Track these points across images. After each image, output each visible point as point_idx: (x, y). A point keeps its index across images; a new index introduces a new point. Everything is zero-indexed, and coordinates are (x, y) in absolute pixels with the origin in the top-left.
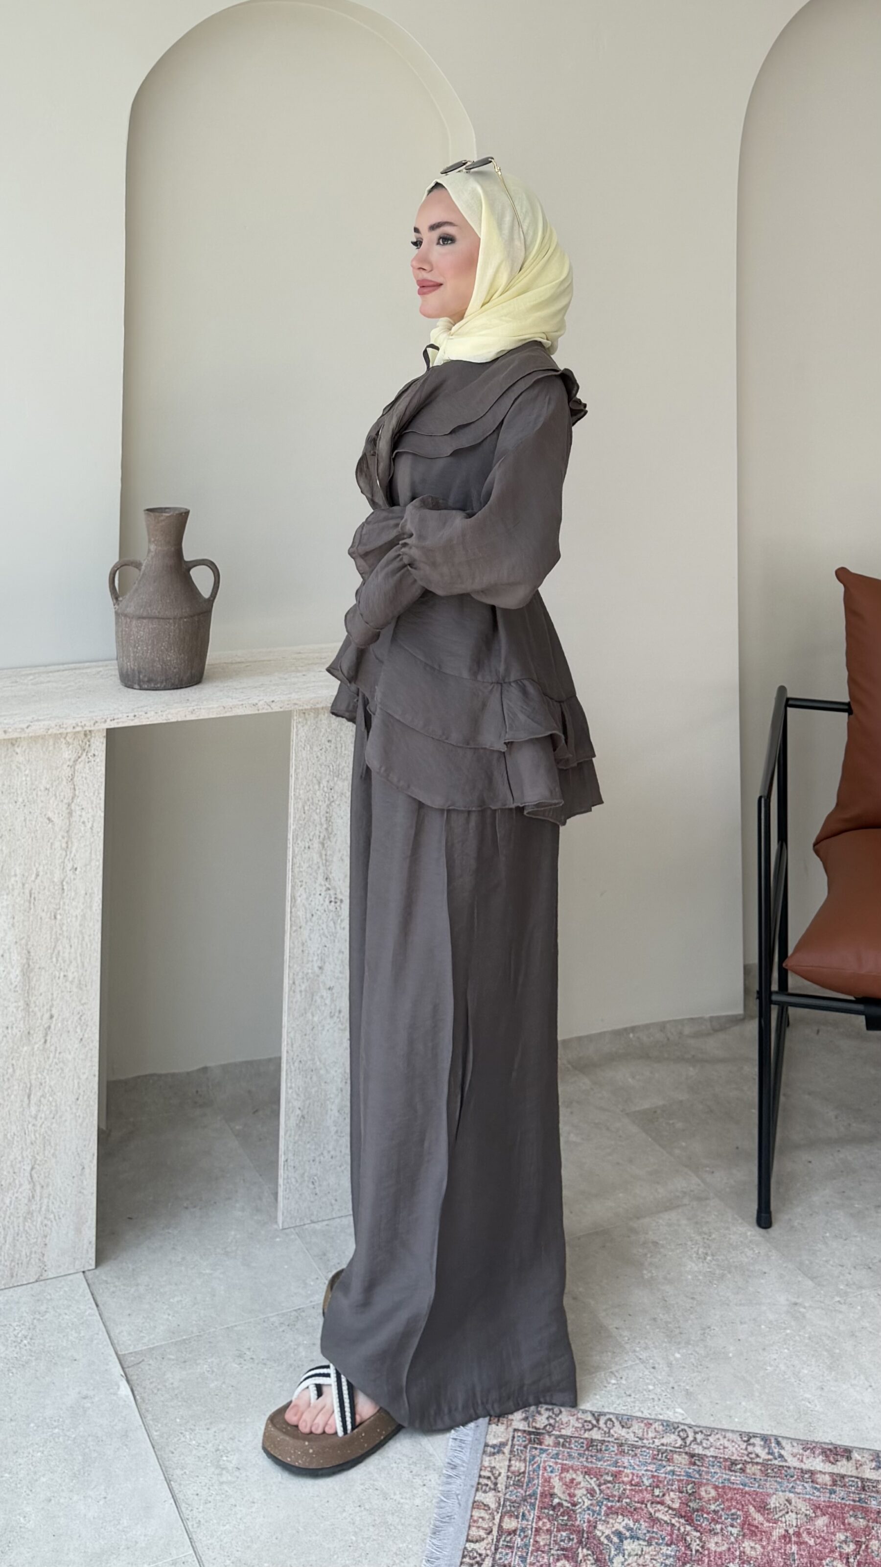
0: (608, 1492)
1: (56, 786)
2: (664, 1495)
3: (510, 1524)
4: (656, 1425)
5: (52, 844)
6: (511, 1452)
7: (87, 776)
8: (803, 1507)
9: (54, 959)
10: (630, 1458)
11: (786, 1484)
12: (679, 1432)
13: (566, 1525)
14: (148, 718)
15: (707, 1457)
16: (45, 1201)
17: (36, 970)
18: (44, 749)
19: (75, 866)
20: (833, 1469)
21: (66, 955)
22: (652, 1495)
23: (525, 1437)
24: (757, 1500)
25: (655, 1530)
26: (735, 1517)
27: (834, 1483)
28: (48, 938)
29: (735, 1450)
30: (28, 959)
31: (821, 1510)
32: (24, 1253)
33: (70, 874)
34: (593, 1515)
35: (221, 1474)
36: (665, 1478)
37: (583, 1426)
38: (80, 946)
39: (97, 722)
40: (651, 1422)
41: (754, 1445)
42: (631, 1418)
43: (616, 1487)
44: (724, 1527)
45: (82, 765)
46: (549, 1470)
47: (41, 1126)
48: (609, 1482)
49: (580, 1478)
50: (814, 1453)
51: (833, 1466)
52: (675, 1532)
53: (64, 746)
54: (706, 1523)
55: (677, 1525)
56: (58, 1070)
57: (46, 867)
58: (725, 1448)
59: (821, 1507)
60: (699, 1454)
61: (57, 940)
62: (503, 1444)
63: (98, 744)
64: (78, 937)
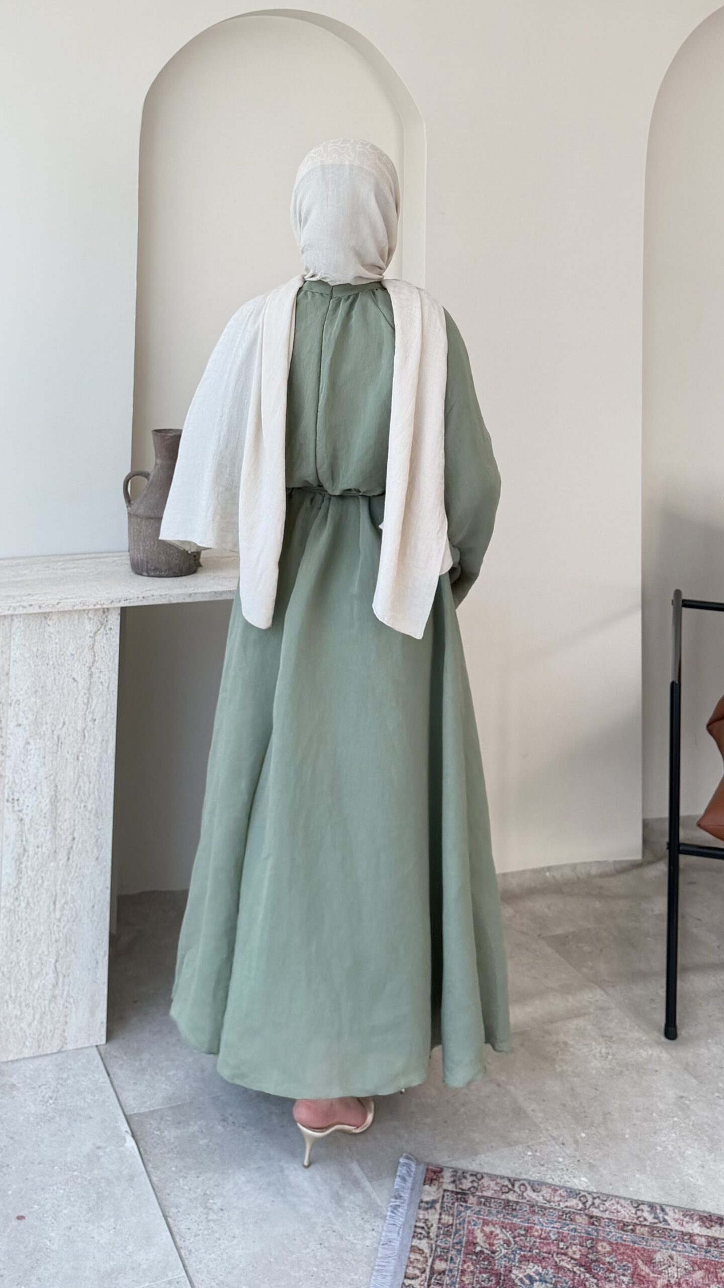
0: (521, 1243)
1: (80, 653)
2: (567, 1248)
3: (440, 1265)
4: (561, 1192)
5: (76, 699)
6: (442, 1207)
7: (106, 646)
8: (683, 1263)
9: (77, 792)
10: (540, 1217)
11: (669, 1243)
12: (580, 1197)
13: (487, 1268)
14: (154, 599)
15: (604, 1219)
16: (66, 988)
17: (62, 800)
18: (71, 623)
19: (94, 718)
20: (708, 1232)
21: (86, 790)
22: (558, 1248)
23: (453, 1196)
24: (645, 1255)
25: (560, 1275)
26: (626, 1268)
27: (709, 1244)
28: (72, 775)
29: (627, 1214)
30: (55, 791)
31: (698, 1265)
32: (49, 1029)
33: (90, 724)
34: (509, 1262)
35: (207, 1214)
36: (569, 1234)
37: (501, 1189)
38: (97, 782)
39: (112, 602)
40: (557, 1188)
41: (643, 1211)
42: (542, 1184)
43: (528, 1239)
44: (617, 1275)
45: (101, 635)
46: (473, 1223)
47: (64, 927)
48: (522, 1235)
49: (498, 1231)
50: (693, 1220)
51: (708, 1230)
52: (577, 1278)
53: (86, 621)
54: (602, 1271)
55: (578, 1272)
56: (78, 883)
57: (71, 718)
58: (618, 1212)
59: (698, 1263)
60: (597, 1217)
61: (79, 777)
62: (434, 1202)
63: (113, 619)
64: (96, 776)
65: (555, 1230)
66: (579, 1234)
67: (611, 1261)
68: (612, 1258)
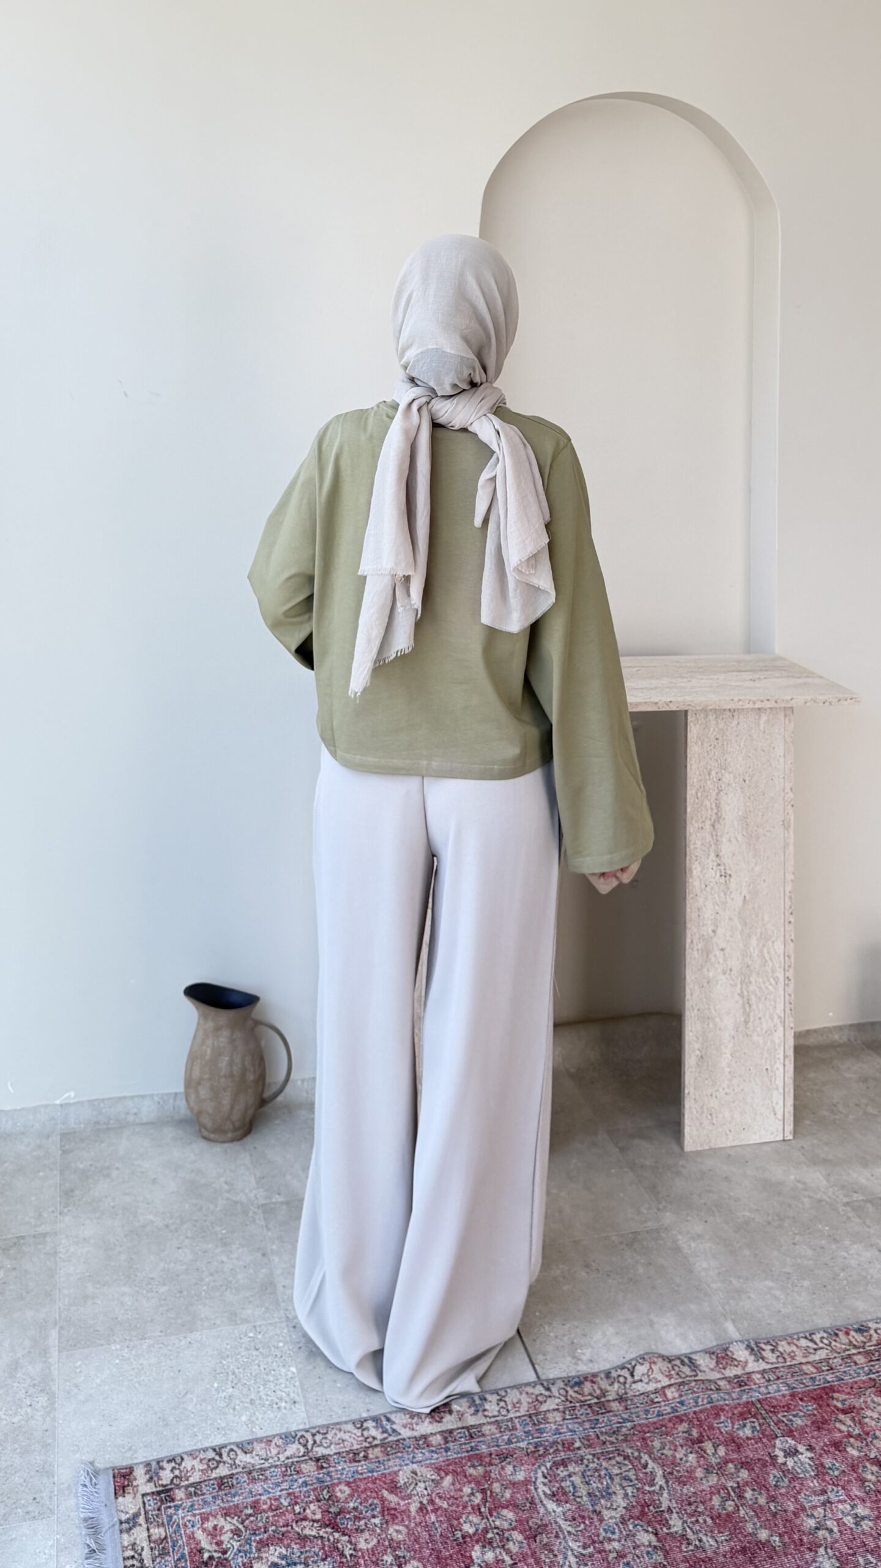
2: (304, 1510)
6: (147, 1520)
11: (406, 1457)
12: (298, 1440)
15: (331, 1456)
25: (307, 1549)
26: (374, 1506)
29: (352, 1439)
34: (246, 1556)
37: (209, 1466)
44: (366, 1521)
46: (190, 1525)
49: (221, 1523)
52: (326, 1543)
55: (326, 1536)
60: (323, 1456)
65: (285, 1492)
66: (312, 1487)
67: (356, 1504)
68: (355, 1501)
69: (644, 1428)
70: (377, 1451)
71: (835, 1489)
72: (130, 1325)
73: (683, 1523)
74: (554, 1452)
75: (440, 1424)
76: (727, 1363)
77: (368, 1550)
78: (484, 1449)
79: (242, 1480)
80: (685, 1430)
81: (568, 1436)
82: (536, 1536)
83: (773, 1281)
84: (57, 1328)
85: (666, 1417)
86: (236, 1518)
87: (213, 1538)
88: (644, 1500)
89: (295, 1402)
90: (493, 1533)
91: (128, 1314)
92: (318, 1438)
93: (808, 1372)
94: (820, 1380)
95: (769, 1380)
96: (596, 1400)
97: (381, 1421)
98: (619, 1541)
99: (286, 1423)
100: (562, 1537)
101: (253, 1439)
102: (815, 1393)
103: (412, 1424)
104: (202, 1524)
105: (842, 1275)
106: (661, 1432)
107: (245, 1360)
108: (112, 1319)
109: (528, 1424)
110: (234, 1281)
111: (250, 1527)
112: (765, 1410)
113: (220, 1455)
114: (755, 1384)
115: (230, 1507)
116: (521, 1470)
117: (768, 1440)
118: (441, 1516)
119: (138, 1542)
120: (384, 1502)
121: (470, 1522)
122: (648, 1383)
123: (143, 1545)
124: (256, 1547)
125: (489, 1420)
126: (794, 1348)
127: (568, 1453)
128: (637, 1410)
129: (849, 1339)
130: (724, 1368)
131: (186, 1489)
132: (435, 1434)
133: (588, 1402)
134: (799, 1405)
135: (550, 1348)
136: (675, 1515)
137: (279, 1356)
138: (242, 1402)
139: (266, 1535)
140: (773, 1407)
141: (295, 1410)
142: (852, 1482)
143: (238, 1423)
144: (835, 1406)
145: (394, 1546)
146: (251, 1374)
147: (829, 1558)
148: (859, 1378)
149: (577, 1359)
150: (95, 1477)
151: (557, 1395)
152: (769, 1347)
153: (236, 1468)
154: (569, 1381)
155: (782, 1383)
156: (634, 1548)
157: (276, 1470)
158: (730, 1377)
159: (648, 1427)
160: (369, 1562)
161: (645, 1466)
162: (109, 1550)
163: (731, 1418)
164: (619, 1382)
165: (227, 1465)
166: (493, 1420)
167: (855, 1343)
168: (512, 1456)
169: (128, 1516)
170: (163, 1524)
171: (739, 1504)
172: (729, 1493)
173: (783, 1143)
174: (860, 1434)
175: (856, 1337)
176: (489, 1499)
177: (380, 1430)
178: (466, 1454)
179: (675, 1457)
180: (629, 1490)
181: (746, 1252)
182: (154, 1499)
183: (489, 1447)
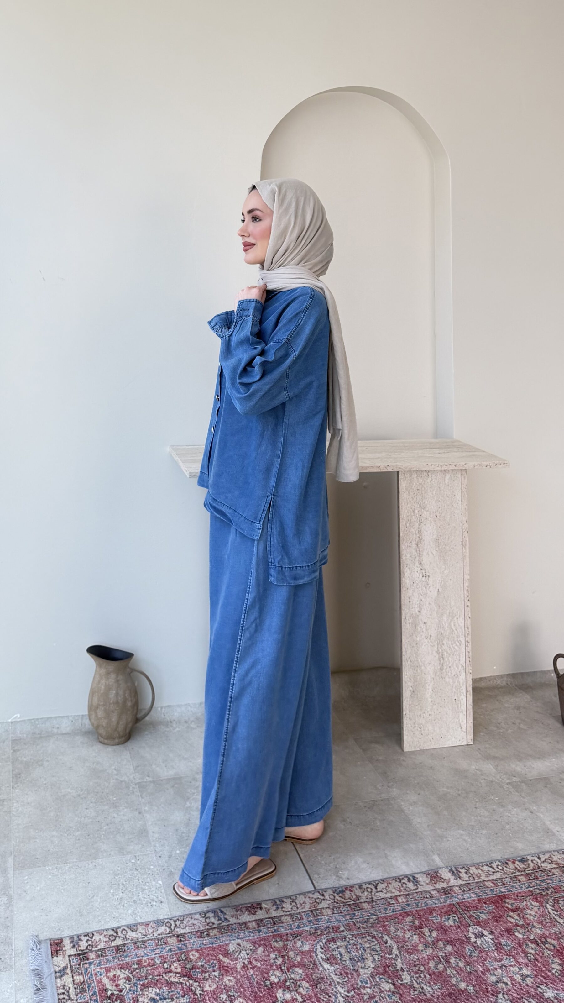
0: (138, 975)
2: (170, 966)
6: (72, 971)
8: (248, 945)
12: (166, 924)
15: (186, 934)
22: (164, 969)
24: (222, 950)
25: (172, 990)
26: (214, 965)
29: (199, 924)
34: (134, 993)
36: (167, 955)
37: (110, 939)
43: (142, 971)
44: (210, 973)
46: (98, 974)
48: (137, 969)
49: (118, 973)
52: (184, 987)
54: (199, 975)
55: (184, 982)
58: (194, 925)
60: (181, 934)
65: (157, 955)
66: (174, 953)
67: (203, 963)
68: (202, 962)
69: (384, 919)
70: (215, 931)
71: (508, 958)
72: (57, 855)
73: (411, 977)
74: (327, 933)
75: (255, 916)
76: (437, 880)
77: (211, 991)
78: (282, 931)
79: (131, 948)
80: (411, 921)
81: (336, 924)
82: (317, 984)
83: (463, 830)
84: (12, 857)
85: (399, 912)
86: (127, 970)
87: (113, 982)
88: (386, 964)
89: (161, 902)
90: (290, 982)
91: (56, 849)
92: (178, 923)
93: (489, 886)
94: (496, 891)
95: (464, 891)
96: (353, 902)
97: (218, 913)
98: (370, 988)
99: (157, 914)
100: (333, 985)
101: (137, 923)
102: (494, 899)
103: (237, 915)
104: (106, 974)
105: (507, 827)
106: (395, 921)
107: (130, 876)
108: (45, 851)
109: (310, 916)
110: (121, 829)
111: (136, 976)
112: (462, 909)
113: (117, 933)
114: (455, 893)
115: (123, 963)
116: (306, 944)
117: (464, 927)
118: (257, 971)
119: (67, 984)
120: (220, 963)
121: (275, 975)
122: (386, 893)
123: (70, 986)
124: (140, 988)
125: (285, 913)
126: (480, 872)
127: (336, 934)
128: (379, 908)
129: (515, 866)
130: (435, 883)
131: (96, 953)
132: (251, 922)
133: (348, 903)
134: (483, 906)
135: (322, 871)
136: (405, 973)
137: (151, 874)
138: (129, 902)
139: (146, 981)
140: (466, 907)
141: (162, 907)
142: (519, 954)
143: (126, 915)
144: (507, 907)
145: (227, 989)
146: (134, 885)
147: (506, 1000)
148: (521, 890)
149: (339, 877)
150: (39, 944)
151: (329, 899)
152: (464, 871)
153: (127, 940)
154: (336, 890)
155: (472, 893)
156: (380, 993)
157: (152, 942)
158: (439, 889)
159: (387, 919)
160: (212, 998)
161: (386, 942)
162: (49, 988)
163: (440, 915)
164: (367, 891)
165: (121, 938)
166: (288, 913)
167: (519, 868)
168: (301, 935)
169: (60, 968)
170: (82, 974)
171: (447, 967)
172: (440, 959)
173: (467, 746)
174: (523, 925)
175: (520, 865)
176: (286, 961)
177: (217, 918)
178: (272, 934)
179: (405, 937)
180: (376, 957)
181: (446, 813)
182: (76, 959)
183: (286, 929)
